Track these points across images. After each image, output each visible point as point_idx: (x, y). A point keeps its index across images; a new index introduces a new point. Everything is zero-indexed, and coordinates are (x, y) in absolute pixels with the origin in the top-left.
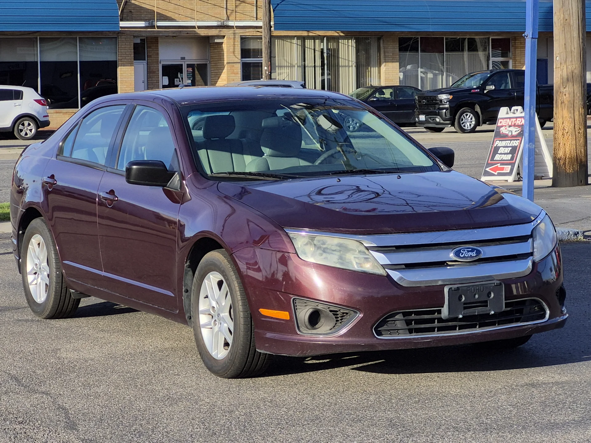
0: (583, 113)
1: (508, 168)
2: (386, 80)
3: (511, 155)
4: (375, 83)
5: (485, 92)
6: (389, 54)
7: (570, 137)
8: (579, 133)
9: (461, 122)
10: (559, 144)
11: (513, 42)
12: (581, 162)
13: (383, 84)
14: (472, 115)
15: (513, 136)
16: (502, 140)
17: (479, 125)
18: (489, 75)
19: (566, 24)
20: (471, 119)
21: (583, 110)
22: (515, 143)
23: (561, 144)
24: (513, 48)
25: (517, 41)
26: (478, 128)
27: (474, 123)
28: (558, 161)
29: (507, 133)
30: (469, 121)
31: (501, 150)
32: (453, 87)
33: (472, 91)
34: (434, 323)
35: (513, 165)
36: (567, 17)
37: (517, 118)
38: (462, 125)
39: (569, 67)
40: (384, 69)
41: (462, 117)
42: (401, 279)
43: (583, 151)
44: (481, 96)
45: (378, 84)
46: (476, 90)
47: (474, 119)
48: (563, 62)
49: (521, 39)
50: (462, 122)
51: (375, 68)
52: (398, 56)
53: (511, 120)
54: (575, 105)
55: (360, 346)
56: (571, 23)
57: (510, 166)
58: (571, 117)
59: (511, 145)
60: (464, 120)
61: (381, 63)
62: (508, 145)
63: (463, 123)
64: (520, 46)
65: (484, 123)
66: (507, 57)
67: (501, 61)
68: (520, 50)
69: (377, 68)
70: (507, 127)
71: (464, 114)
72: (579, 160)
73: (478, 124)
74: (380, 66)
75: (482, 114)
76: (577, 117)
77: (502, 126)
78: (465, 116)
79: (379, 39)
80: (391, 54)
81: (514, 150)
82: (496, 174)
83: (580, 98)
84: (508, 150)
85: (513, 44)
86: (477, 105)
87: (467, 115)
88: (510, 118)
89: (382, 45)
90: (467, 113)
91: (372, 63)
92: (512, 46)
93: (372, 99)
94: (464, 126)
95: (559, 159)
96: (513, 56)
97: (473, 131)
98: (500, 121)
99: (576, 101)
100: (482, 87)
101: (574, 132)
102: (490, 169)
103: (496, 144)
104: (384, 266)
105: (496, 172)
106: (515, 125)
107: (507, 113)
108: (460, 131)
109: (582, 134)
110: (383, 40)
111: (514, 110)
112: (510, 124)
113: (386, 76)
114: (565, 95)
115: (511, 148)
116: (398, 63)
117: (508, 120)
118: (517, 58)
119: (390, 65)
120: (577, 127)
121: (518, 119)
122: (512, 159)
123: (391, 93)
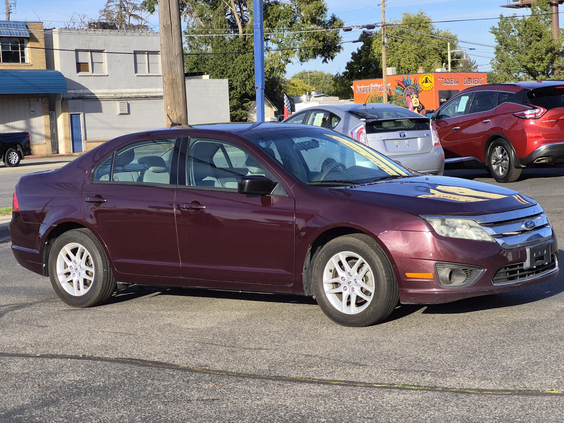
19: (174, 83)
34: (517, 273)
36: (174, 77)
39: (178, 113)
42: (504, 243)
48: (173, 110)
55: (485, 292)
56: (178, 81)
104: (493, 236)
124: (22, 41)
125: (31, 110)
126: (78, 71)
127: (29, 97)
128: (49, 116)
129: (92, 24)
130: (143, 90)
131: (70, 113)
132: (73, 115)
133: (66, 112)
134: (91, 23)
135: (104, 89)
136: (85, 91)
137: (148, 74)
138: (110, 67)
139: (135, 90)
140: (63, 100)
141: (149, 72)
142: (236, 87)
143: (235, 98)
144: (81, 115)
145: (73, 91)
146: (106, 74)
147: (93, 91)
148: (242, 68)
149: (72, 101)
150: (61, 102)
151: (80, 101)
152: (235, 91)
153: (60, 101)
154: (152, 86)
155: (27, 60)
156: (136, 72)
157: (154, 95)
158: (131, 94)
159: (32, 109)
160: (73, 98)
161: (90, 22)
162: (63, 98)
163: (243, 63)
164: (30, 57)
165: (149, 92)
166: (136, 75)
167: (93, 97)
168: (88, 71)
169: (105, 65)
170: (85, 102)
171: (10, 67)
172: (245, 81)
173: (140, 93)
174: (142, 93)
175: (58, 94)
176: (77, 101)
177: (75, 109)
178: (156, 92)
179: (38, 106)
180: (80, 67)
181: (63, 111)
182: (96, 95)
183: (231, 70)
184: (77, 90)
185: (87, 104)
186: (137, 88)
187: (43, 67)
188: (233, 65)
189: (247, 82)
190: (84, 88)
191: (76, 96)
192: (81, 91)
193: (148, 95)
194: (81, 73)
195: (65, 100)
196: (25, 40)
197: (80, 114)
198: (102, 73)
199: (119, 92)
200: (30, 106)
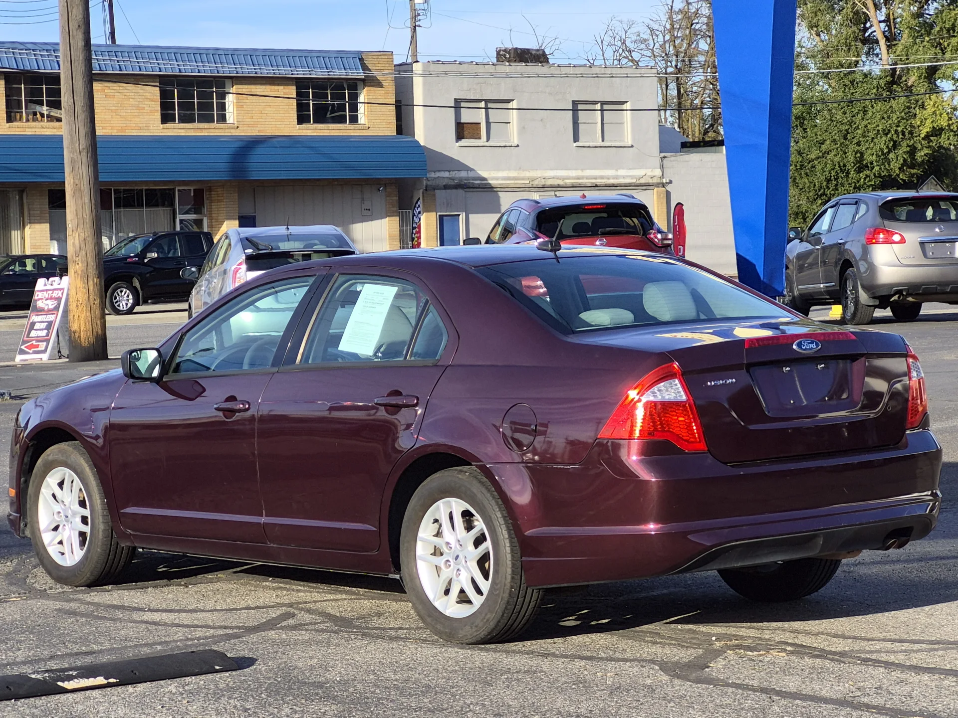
0: (98, 283)
1: (42, 346)
2: (33, 246)
3: (46, 331)
4: (16, 251)
5: (146, 261)
6: (35, 212)
7: (84, 308)
8: (94, 304)
9: (114, 301)
10: (74, 316)
11: (208, 193)
12: (97, 334)
13: (28, 253)
14: (128, 291)
15: (49, 310)
16: (38, 315)
17: (138, 305)
18: (151, 239)
19: (77, 190)
20: (128, 296)
21: (98, 280)
22: (51, 318)
23: (76, 316)
24: (208, 201)
25: (212, 193)
26: (137, 309)
27: (131, 301)
28: (73, 334)
29: (43, 306)
30: (125, 298)
31: (37, 326)
32: (107, 256)
33: (129, 260)
35: (48, 341)
36: (77, 182)
37: (53, 290)
38: (116, 305)
39: (81, 234)
40: (29, 233)
41: (116, 294)
43: (99, 323)
44: (139, 266)
45: (21, 252)
46: (134, 259)
47: (131, 297)
48: (74, 228)
49: (218, 190)
50: (116, 300)
51: (16, 232)
52: (48, 215)
53: (48, 292)
54: (89, 274)
56: (82, 188)
57: (45, 343)
58: (85, 288)
59: (47, 320)
60: (118, 298)
61: (26, 224)
62: (45, 320)
63: (116, 302)
64: (216, 198)
65: (145, 302)
66: (201, 214)
67: (194, 220)
68: (216, 204)
69: (19, 231)
70: (44, 300)
71: (118, 291)
72: (95, 333)
73: (136, 303)
74: (24, 228)
75: (141, 289)
76: (91, 288)
77: (39, 299)
78: (119, 293)
79: (21, 193)
80: (39, 212)
81: (50, 325)
82: (31, 351)
83: (95, 267)
84: (44, 325)
85: (208, 196)
86: (135, 278)
87: (121, 291)
88: (47, 290)
89: (25, 201)
90: (122, 289)
91: (12, 226)
92: (207, 199)
93: (7, 273)
94: (119, 306)
95: (74, 332)
96: (208, 213)
97: (130, 312)
98: (37, 293)
99: (89, 271)
100: (142, 255)
101: (88, 303)
102: (25, 347)
103: (33, 318)
105: (30, 350)
106: (51, 298)
107: (45, 285)
108: (113, 313)
109: (98, 305)
110: (27, 194)
111: (52, 281)
112: (47, 297)
113: (32, 241)
114: (78, 264)
115: (47, 323)
116: (48, 225)
117: (45, 293)
118: (213, 215)
119: (37, 227)
120: (92, 297)
121: (55, 292)
122: (47, 335)
123: (34, 264)
124: (354, 85)
125: (364, 207)
126: (460, 136)
127: (361, 185)
128: (397, 219)
129: (502, 53)
130: (588, 173)
131: (438, 214)
132: (445, 218)
133: (432, 211)
134: (500, 51)
135: (509, 170)
136: (471, 174)
137: (600, 143)
138: (522, 129)
139: (573, 173)
140: (426, 190)
141: (603, 140)
142: (872, 163)
143: (869, 187)
144: (461, 216)
145: (446, 174)
146: (516, 143)
147: (484, 174)
148: (880, 128)
149: (444, 191)
150: (423, 193)
151: (460, 192)
152: (868, 172)
153: (421, 191)
154: (607, 165)
155: (362, 119)
156: (576, 139)
157: (612, 181)
158: (563, 179)
159: (367, 205)
160: (446, 187)
161: (499, 49)
162: (426, 186)
163: (883, 118)
164: (366, 113)
165: (602, 177)
166: (575, 145)
167: (486, 184)
168: (480, 139)
169: (514, 127)
170: (469, 195)
171: (328, 131)
172: (889, 152)
173: (582, 178)
174: (587, 179)
175: (418, 178)
176: (454, 191)
177: (448, 205)
178: (616, 177)
179: (379, 200)
180: (463, 131)
181: (427, 210)
182: (490, 182)
183: (860, 132)
184: (454, 173)
185: (473, 196)
186: (576, 169)
187: (391, 131)
188: (866, 122)
189: (892, 156)
190: (468, 169)
191: (451, 183)
192: (463, 174)
193: (599, 181)
194: (464, 142)
195: (430, 190)
196: (360, 85)
197: (459, 215)
198: (506, 141)
199: (539, 176)
200: (363, 199)
